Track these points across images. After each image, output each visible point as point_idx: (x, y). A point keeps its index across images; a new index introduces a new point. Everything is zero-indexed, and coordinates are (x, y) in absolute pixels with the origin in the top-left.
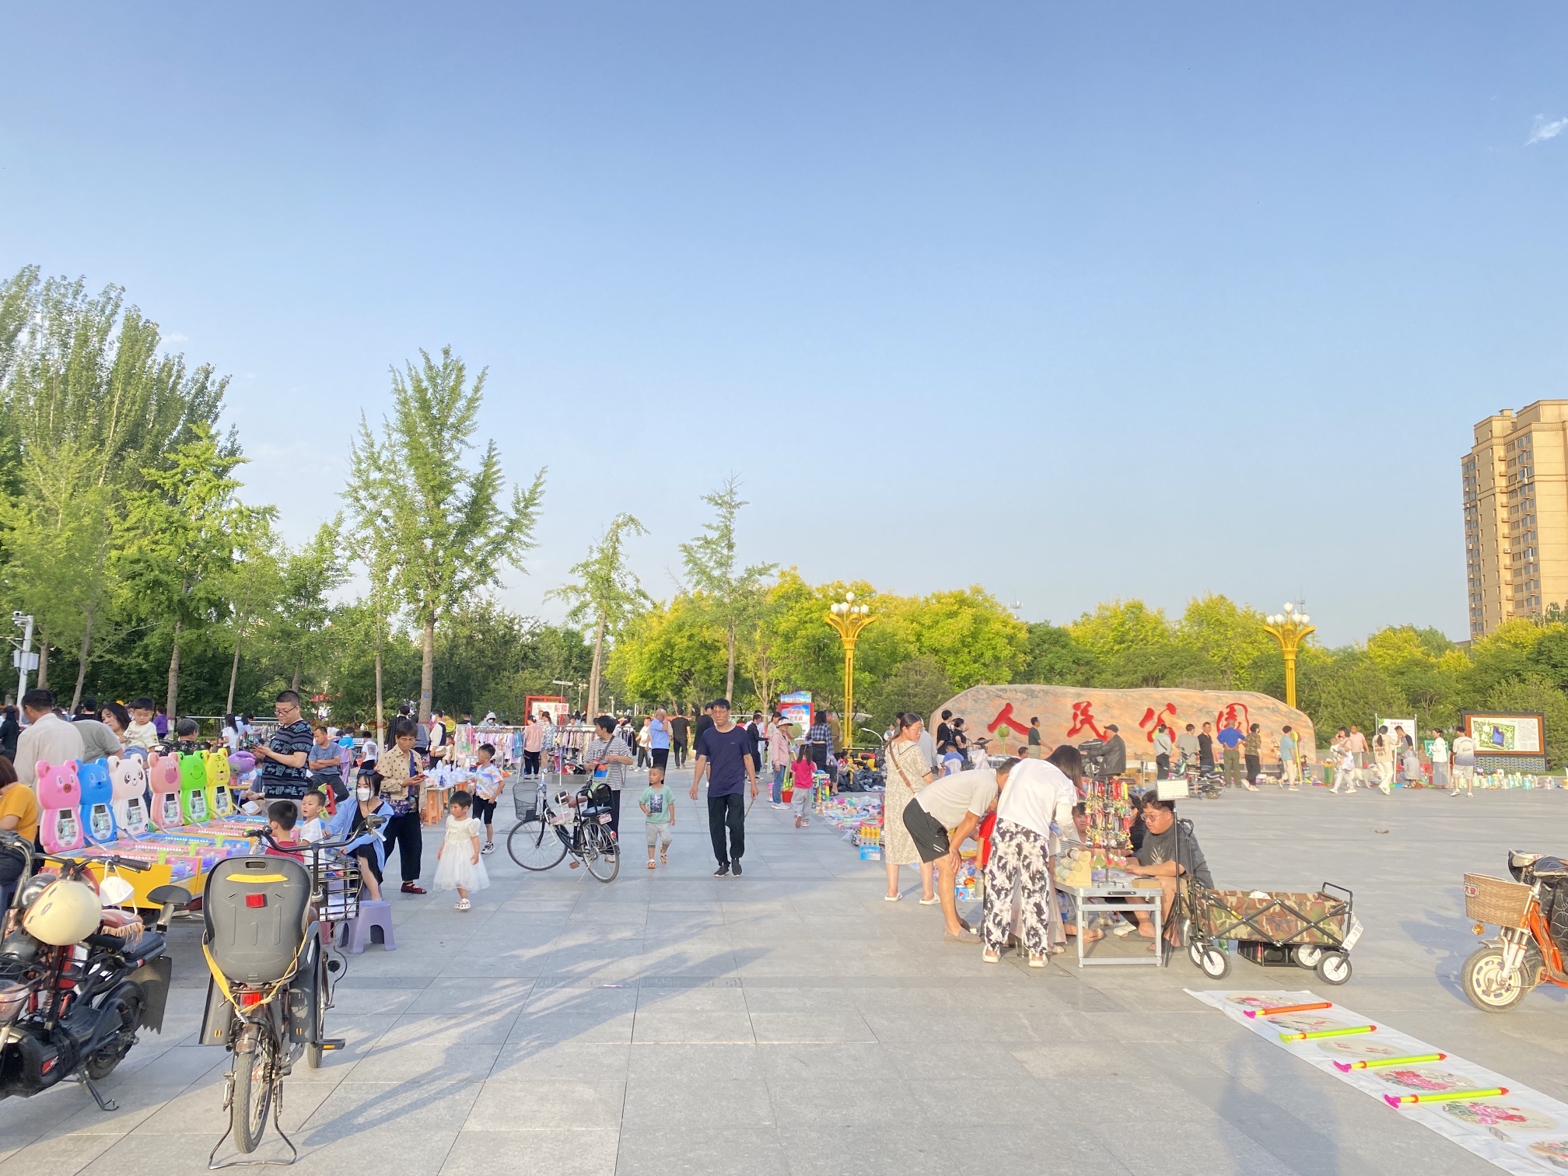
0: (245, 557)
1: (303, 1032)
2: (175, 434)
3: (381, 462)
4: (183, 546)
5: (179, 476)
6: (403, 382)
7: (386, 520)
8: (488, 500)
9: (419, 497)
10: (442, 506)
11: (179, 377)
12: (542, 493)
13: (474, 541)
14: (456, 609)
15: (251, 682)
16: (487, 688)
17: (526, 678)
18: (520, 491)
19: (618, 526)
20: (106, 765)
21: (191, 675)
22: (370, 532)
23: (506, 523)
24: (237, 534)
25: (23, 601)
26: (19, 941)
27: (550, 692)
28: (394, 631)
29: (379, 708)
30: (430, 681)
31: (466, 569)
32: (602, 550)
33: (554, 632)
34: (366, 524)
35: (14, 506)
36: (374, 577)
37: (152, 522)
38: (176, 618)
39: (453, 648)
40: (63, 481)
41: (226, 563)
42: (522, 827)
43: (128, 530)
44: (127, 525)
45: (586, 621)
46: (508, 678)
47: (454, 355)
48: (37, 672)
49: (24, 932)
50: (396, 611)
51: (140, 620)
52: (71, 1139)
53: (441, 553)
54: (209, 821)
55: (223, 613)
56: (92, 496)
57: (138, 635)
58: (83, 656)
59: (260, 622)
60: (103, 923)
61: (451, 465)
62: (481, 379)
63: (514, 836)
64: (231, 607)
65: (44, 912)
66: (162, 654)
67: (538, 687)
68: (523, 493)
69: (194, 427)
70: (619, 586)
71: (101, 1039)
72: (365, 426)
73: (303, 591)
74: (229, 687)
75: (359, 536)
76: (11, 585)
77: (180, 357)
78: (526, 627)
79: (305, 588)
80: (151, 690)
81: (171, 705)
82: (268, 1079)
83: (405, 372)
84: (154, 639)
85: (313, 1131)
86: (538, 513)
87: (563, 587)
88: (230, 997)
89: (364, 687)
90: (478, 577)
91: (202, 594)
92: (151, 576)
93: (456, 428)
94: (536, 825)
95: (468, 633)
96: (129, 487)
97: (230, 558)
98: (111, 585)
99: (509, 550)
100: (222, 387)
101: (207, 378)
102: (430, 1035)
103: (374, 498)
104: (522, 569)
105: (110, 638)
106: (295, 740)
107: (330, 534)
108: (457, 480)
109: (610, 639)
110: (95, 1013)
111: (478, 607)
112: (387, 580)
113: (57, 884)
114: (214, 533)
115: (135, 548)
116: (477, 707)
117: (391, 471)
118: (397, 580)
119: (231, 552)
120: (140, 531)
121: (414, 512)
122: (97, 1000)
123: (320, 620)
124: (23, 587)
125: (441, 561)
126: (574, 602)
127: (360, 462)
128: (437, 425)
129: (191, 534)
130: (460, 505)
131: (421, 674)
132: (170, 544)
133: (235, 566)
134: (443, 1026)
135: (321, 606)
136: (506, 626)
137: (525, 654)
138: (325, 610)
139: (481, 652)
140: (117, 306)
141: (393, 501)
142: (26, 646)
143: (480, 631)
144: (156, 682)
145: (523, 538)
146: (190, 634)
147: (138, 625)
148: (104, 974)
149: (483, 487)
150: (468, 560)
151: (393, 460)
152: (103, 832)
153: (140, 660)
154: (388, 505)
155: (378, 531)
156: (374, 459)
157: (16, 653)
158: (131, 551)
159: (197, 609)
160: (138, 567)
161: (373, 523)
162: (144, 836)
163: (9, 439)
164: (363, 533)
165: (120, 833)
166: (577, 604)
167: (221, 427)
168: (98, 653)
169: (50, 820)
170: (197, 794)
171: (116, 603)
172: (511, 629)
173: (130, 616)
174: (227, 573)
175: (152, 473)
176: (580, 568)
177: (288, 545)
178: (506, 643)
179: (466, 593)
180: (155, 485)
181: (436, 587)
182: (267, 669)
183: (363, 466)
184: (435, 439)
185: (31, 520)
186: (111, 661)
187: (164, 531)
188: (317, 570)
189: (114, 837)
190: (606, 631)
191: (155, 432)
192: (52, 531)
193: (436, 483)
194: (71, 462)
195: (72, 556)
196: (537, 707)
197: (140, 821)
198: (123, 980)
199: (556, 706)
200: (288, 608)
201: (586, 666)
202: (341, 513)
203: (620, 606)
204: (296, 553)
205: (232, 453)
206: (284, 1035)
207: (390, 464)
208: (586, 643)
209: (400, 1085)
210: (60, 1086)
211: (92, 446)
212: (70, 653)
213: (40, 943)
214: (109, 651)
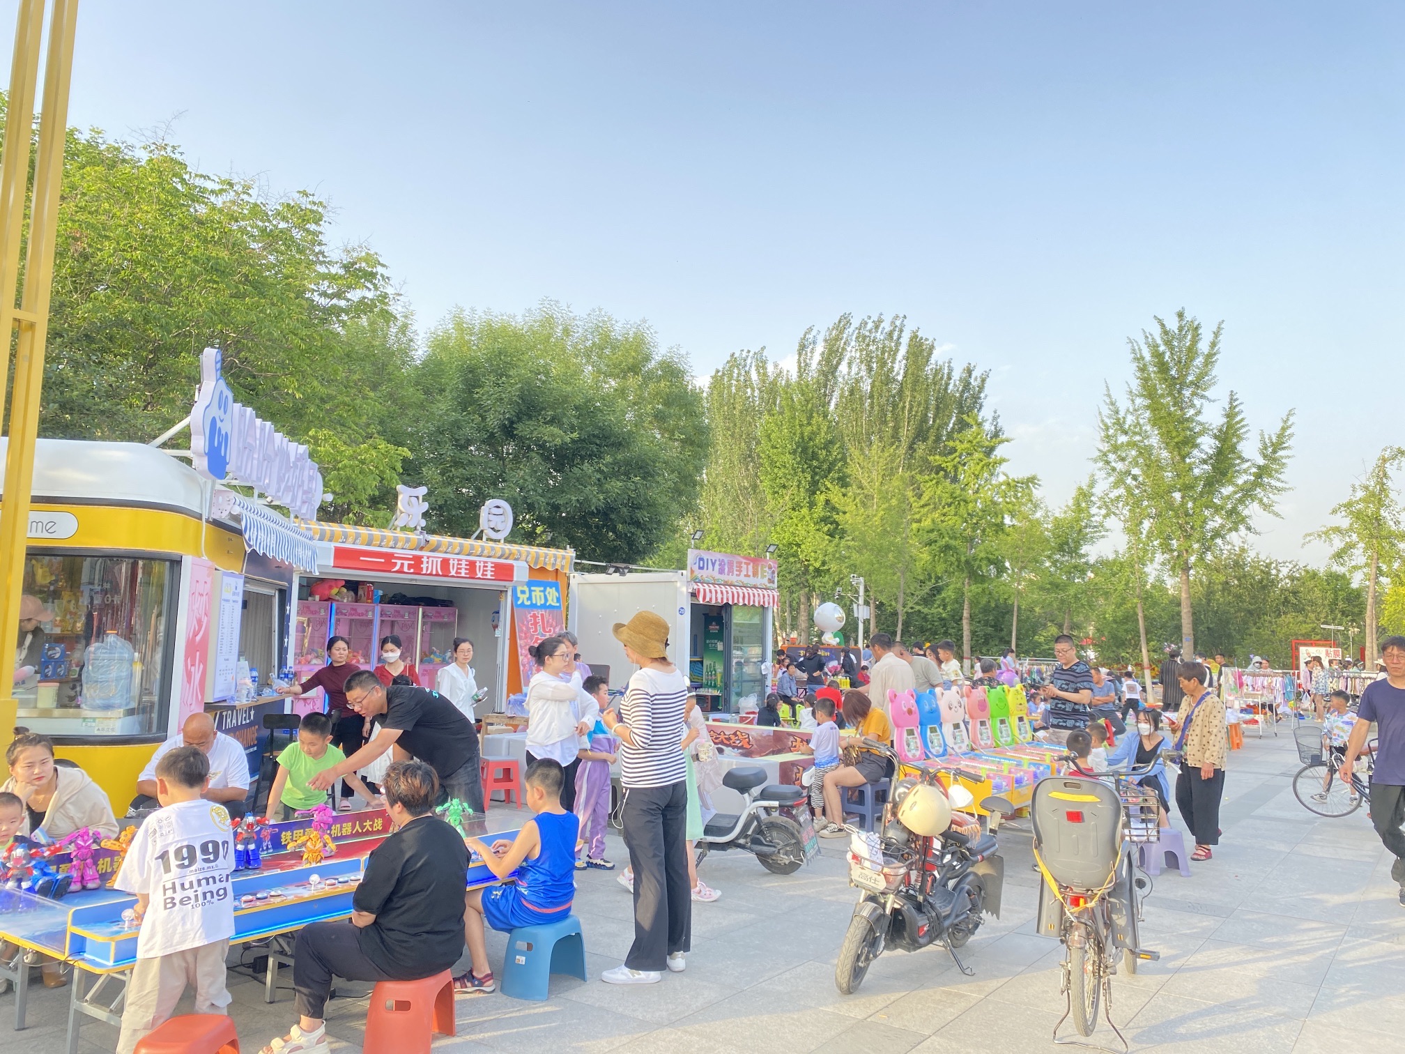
0: (1015, 522)
1: (1124, 938)
2: (951, 425)
3: (1127, 426)
4: (966, 516)
5: (958, 459)
6: (1140, 350)
7: (1135, 478)
8: (1233, 449)
9: (1165, 454)
10: (1188, 460)
11: (949, 378)
12: (1291, 435)
13: (1223, 490)
14: (1209, 557)
15: (1030, 628)
16: (1248, 632)
17: (1289, 623)
18: (1267, 437)
19: (1385, 461)
20: (934, 695)
21: (979, 622)
22: (1121, 491)
23: (1254, 470)
24: (1007, 503)
25: (855, 567)
26: (896, 829)
27: (1318, 637)
28: (1151, 580)
29: (1144, 651)
30: (1191, 626)
31: (1217, 518)
32: (1366, 488)
33: (1314, 575)
34: (1116, 485)
35: (844, 495)
36: (1128, 531)
37: (940, 498)
38: (964, 575)
39: (1210, 593)
40: (875, 473)
41: (999, 527)
42: (1307, 772)
43: (923, 506)
44: (922, 503)
45: (1353, 563)
46: (1270, 622)
47: (1188, 316)
48: (868, 620)
49: (898, 822)
50: (1152, 561)
51: (938, 578)
52: (944, 992)
53: (1190, 505)
54: (1014, 745)
55: (1001, 570)
56: (896, 483)
57: (937, 590)
58: (900, 608)
59: (1032, 576)
60: (953, 822)
61: (1193, 421)
62: (1217, 334)
63: (1300, 780)
64: (1007, 564)
65: (911, 808)
66: (956, 606)
67: (1304, 631)
68: (1270, 438)
69: (965, 417)
70: (1391, 523)
71: (957, 916)
72: (1109, 396)
73: (1066, 547)
74: (1011, 632)
75: (1112, 495)
76: (847, 555)
77: (950, 362)
78: (1284, 571)
79: (1068, 544)
80: (950, 634)
81: (966, 648)
82: (1097, 975)
83: (1142, 341)
84: (950, 593)
85: (1139, 1030)
86: (1289, 457)
87: (1325, 529)
88: (1060, 897)
89: (1126, 631)
90: (1229, 525)
91: (983, 555)
92: (942, 542)
93: (1195, 384)
94: (1323, 771)
95: (1224, 579)
96: (921, 472)
97: (1002, 523)
98: (914, 551)
99: (1259, 496)
100: (983, 381)
101: (970, 376)
102: (1237, 963)
103: (1123, 459)
104: (1277, 515)
105: (917, 593)
106: (1079, 680)
107: (1085, 495)
108: (1201, 434)
109: (1384, 580)
110: (951, 894)
111: (1231, 553)
112: (1141, 533)
113: (919, 787)
114: (989, 503)
115: (929, 520)
116: (1239, 651)
117: (1135, 433)
118: (1150, 532)
119: (1003, 518)
120: (932, 506)
121: (1162, 468)
122: (951, 883)
123: (1083, 572)
124: (855, 555)
125: (1191, 512)
126: (1338, 543)
127: (1107, 428)
128: (1175, 384)
129: (971, 505)
130: (1205, 457)
131: (1180, 620)
132: (955, 515)
133: (1007, 530)
134: (1250, 957)
135: (1083, 560)
136: (1262, 571)
137: (1286, 598)
138: (1086, 563)
139: (1239, 597)
140: (901, 331)
141: (1141, 461)
142: (861, 601)
143: (1235, 577)
144: (953, 628)
145: (1273, 482)
146: (976, 588)
147: (937, 582)
148: (955, 863)
149: (1228, 437)
150: (1217, 509)
151: (1138, 423)
152: (936, 749)
153: (940, 610)
154: (1137, 464)
155: (1128, 489)
156: (1119, 424)
157: (855, 606)
158: (927, 523)
159: (980, 567)
160: (933, 536)
161: (1124, 483)
162: (966, 754)
163: (837, 446)
164: (1116, 493)
165: (949, 750)
166: (1342, 545)
167: (986, 413)
168: (910, 605)
169: (900, 737)
170: (1002, 722)
171: (919, 565)
172: (1268, 573)
173: (929, 575)
174: (1001, 536)
175: (937, 459)
176: (1342, 509)
177: (1050, 509)
178: (1264, 587)
179: (1219, 541)
180: (939, 469)
181: (1188, 537)
182: (1040, 617)
183: (1111, 432)
184: (1175, 398)
185: (856, 505)
186: (919, 611)
187: (949, 505)
188: (1077, 528)
189: (945, 753)
190: (1380, 572)
191: (936, 425)
192: (870, 512)
193: (1180, 438)
194: (880, 457)
195: (885, 530)
196: (1305, 653)
197: (963, 741)
198: (969, 870)
199: (1327, 651)
200: (1054, 563)
201: (1356, 610)
202: (1093, 475)
203: (1394, 545)
204: (1057, 515)
205: (996, 435)
206: (1106, 937)
207: (1135, 427)
208: (1355, 585)
209: (1215, 1006)
210: (930, 947)
211: (892, 444)
212: (891, 605)
213: (910, 832)
214: (917, 603)
